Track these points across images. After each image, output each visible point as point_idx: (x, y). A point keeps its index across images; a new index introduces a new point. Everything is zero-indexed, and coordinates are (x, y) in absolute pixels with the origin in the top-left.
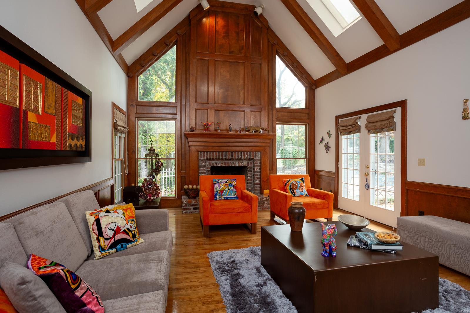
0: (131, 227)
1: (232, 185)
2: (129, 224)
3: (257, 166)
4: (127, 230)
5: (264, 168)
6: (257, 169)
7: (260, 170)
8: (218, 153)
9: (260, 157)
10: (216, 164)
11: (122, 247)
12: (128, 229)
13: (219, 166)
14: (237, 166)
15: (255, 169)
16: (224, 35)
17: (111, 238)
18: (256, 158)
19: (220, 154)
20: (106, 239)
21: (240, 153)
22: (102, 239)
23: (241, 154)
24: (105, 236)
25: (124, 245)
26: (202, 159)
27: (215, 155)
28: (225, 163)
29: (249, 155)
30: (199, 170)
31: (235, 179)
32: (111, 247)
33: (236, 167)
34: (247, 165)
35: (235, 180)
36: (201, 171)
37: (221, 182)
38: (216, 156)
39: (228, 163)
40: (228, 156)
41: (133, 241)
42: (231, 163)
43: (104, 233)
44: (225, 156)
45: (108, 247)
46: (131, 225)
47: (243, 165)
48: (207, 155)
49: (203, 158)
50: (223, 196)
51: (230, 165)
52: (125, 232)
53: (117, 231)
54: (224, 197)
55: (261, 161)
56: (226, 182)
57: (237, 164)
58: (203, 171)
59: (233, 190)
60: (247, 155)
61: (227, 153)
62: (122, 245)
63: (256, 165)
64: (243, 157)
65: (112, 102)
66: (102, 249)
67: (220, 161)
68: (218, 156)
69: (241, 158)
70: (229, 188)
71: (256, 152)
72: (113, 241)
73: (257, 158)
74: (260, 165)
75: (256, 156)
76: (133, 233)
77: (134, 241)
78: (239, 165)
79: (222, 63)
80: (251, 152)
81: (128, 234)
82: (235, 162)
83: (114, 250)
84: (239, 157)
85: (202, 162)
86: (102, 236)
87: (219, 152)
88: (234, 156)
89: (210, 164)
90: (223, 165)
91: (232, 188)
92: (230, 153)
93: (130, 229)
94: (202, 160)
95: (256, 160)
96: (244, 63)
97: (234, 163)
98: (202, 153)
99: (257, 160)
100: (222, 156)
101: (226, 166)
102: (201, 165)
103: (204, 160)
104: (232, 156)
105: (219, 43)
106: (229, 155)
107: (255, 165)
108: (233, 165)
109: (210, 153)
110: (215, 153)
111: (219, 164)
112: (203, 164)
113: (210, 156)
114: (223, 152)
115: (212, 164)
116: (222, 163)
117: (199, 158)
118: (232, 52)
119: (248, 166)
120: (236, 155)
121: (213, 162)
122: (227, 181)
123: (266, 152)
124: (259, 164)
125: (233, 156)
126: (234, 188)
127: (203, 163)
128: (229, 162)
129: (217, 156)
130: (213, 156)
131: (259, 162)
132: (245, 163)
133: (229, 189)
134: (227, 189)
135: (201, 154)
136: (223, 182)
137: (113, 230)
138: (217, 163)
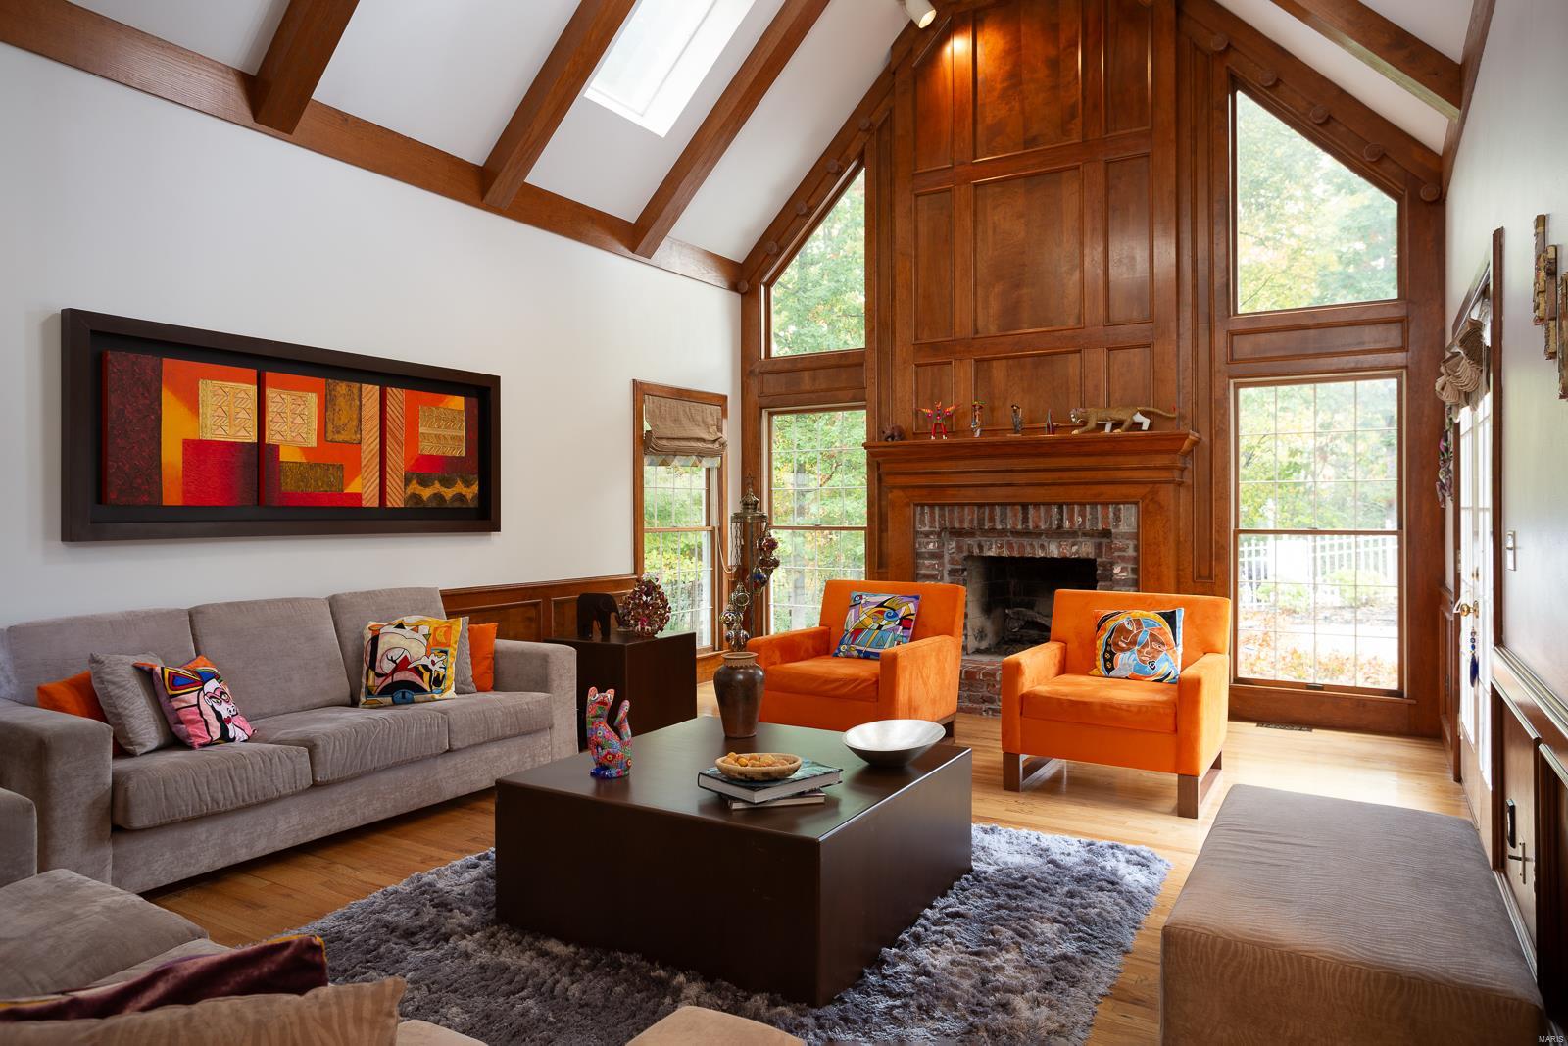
0: (433, 663)
1: (896, 615)
2: (432, 657)
3: (1123, 559)
4: (421, 668)
5: (1150, 569)
6: (1121, 572)
7: (1135, 577)
8: (978, 511)
9: (1134, 524)
10: (981, 547)
11: (403, 697)
12: (426, 667)
13: (992, 554)
14: (1056, 556)
15: (1117, 570)
16: (1005, 85)
17: (386, 676)
18: (1117, 526)
19: (984, 513)
20: (379, 675)
21: (1055, 510)
22: (372, 674)
23: (1061, 512)
24: (378, 670)
25: (407, 695)
26: (927, 529)
27: (968, 518)
28: (1011, 546)
29: (1088, 516)
30: (916, 566)
31: (917, 598)
32: (385, 692)
33: (1053, 559)
34: (1091, 556)
35: (913, 599)
36: (923, 572)
37: (867, 603)
38: (972, 520)
39: (1022, 547)
40: (1013, 521)
41: (426, 691)
42: (1031, 544)
43: (378, 663)
44: (1003, 521)
45: (379, 690)
46: (436, 659)
47: (1077, 552)
48: (942, 516)
49: (930, 527)
50: (858, 648)
51: (1028, 553)
52: (416, 670)
53: (402, 664)
54: (860, 651)
55: (1138, 540)
56: (881, 605)
57: (1054, 550)
58: (928, 572)
59: (894, 630)
60: (1083, 516)
61: (1009, 508)
62: (403, 694)
63: (1119, 556)
64: (1067, 524)
65: (634, 381)
66: (370, 693)
67: (993, 540)
68: (979, 519)
69: (1060, 526)
70: (884, 623)
71: (1119, 503)
72: (389, 681)
73: (1124, 528)
74: (1134, 554)
75: (1118, 518)
76: (434, 675)
77: (429, 690)
78: (1062, 555)
79: (997, 190)
80: (1096, 504)
81: (421, 675)
82: (1046, 544)
83: (388, 699)
84: (1051, 524)
85: (926, 540)
86: (374, 669)
87: (981, 505)
88: (1033, 521)
89: (959, 549)
90: (1005, 553)
91: (892, 626)
92: (1019, 508)
93: (431, 666)
94: (927, 535)
95: (1117, 534)
96: (1078, 167)
97: (1042, 547)
98: (927, 509)
99: (1124, 536)
100: (992, 519)
101: (1016, 554)
102: (923, 550)
103: (932, 533)
104: (1025, 520)
105: (989, 120)
106: (1016, 515)
107: (1116, 554)
108: (1040, 554)
109: (951, 512)
110: (967, 509)
111: (990, 549)
112: (931, 546)
113: (951, 521)
114: (993, 504)
115: (965, 548)
116: (1001, 547)
117: (918, 526)
118: (1034, 139)
119: (1098, 560)
120: (1039, 517)
121: (969, 541)
122: (885, 602)
123: (1160, 504)
124: (1131, 552)
125: (1030, 520)
126: (899, 624)
127: (928, 543)
128: (1025, 541)
129: (976, 521)
130: (962, 521)
131: (1131, 544)
132: (1084, 549)
133: (880, 628)
134: (876, 626)
135: (922, 513)
136: (874, 603)
137: (394, 661)
138: (983, 543)
